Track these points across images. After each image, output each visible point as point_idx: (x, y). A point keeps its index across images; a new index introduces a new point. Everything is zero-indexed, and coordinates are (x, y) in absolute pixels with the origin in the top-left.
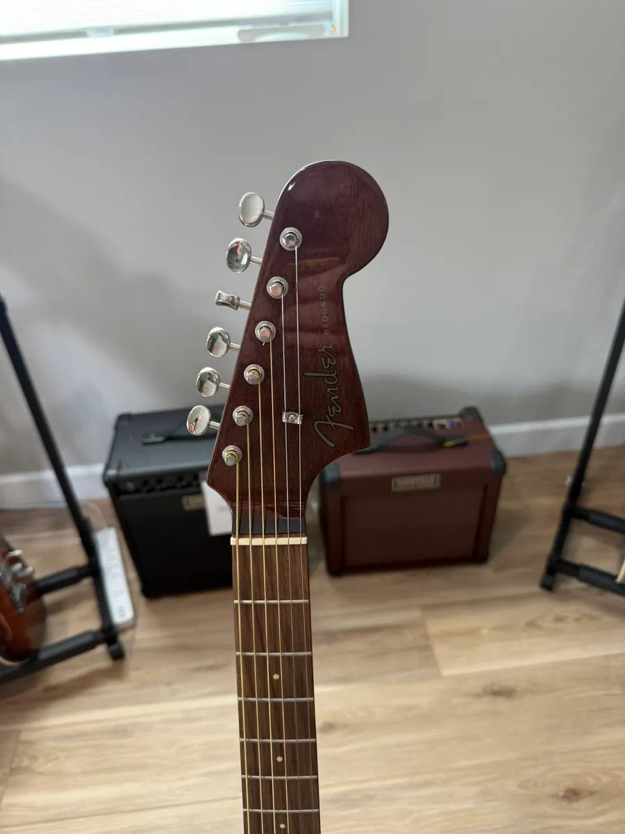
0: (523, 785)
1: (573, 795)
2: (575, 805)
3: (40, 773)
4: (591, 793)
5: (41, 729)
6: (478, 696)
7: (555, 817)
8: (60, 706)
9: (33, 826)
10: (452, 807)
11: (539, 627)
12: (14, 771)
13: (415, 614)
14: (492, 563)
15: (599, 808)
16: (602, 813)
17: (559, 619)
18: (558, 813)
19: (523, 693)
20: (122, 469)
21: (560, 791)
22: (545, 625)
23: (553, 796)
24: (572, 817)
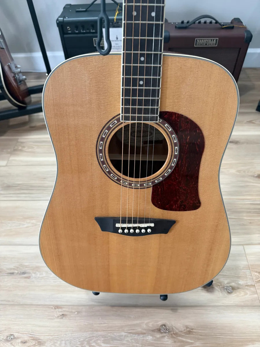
0: (239, 171)
3: (26, 152)
5: (27, 139)
8: (35, 132)
9: (22, 167)
11: (254, 123)
12: (15, 150)
18: (252, 181)
19: (243, 143)
20: (66, 18)
21: (255, 175)
22: (256, 123)
23: (252, 176)
24: (259, 183)
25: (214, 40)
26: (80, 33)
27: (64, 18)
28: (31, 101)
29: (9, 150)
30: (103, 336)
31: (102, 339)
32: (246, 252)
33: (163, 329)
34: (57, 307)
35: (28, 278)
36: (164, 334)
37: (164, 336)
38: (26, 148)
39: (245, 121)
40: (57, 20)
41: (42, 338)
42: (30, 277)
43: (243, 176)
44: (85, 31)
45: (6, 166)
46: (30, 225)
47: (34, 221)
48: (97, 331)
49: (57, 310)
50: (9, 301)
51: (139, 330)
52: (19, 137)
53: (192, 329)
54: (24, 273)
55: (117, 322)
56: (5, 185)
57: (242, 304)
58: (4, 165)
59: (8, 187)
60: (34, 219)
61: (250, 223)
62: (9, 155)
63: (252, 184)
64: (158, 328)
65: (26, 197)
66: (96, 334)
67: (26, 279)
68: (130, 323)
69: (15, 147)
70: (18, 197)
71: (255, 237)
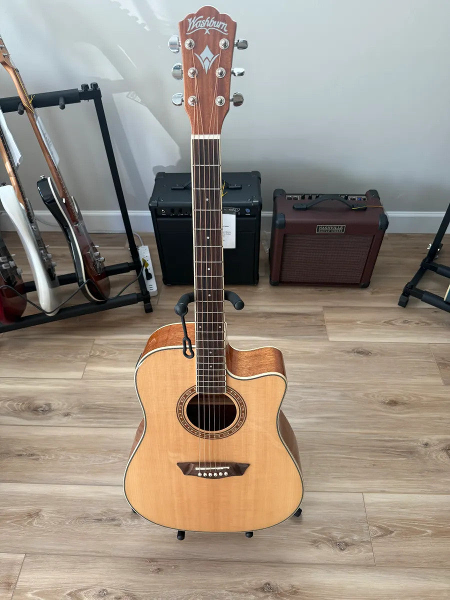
0: (366, 395)
1: (393, 403)
2: (394, 408)
3: (106, 359)
4: (404, 404)
5: (106, 339)
6: (348, 352)
7: (381, 411)
9: (101, 380)
10: (324, 399)
11: (393, 325)
12: (91, 356)
13: (320, 310)
14: (370, 289)
15: (408, 410)
16: (409, 413)
17: (405, 322)
18: (383, 409)
19: (376, 355)
21: (387, 401)
22: (396, 324)
23: (382, 402)
24: (391, 413)
25: (340, 227)
26: (176, 216)
27: (159, 200)
28: (109, 286)
29: (84, 356)
30: (202, 594)
31: (202, 597)
32: (366, 502)
33: (267, 588)
34: (152, 560)
35: (119, 525)
36: (268, 594)
37: (268, 596)
38: (105, 354)
39: (383, 321)
40: (150, 202)
41: (137, 594)
42: (120, 525)
43: (371, 403)
45: (82, 379)
46: (116, 460)
47: (120, 455)
48: (196, 588)
49: (152, 563)
50: (99, 552)
51: (241, 588)
52: (95, 338)
53: (298, 589)
54: (113, 520)
55: (218, 579)
56: (83, 406)
57: (354, 562)
58: (80, 378)
59: (86, 409)
61: (374, 465)
62: (85, 363)
63: (381, 413)
64: (262, 586)
65: (109, 423)
66: (194, 591)
67: (116, 527)
68: (232, 580)
69: (91, 352)
70: (100, 422)
71: (377, 483)
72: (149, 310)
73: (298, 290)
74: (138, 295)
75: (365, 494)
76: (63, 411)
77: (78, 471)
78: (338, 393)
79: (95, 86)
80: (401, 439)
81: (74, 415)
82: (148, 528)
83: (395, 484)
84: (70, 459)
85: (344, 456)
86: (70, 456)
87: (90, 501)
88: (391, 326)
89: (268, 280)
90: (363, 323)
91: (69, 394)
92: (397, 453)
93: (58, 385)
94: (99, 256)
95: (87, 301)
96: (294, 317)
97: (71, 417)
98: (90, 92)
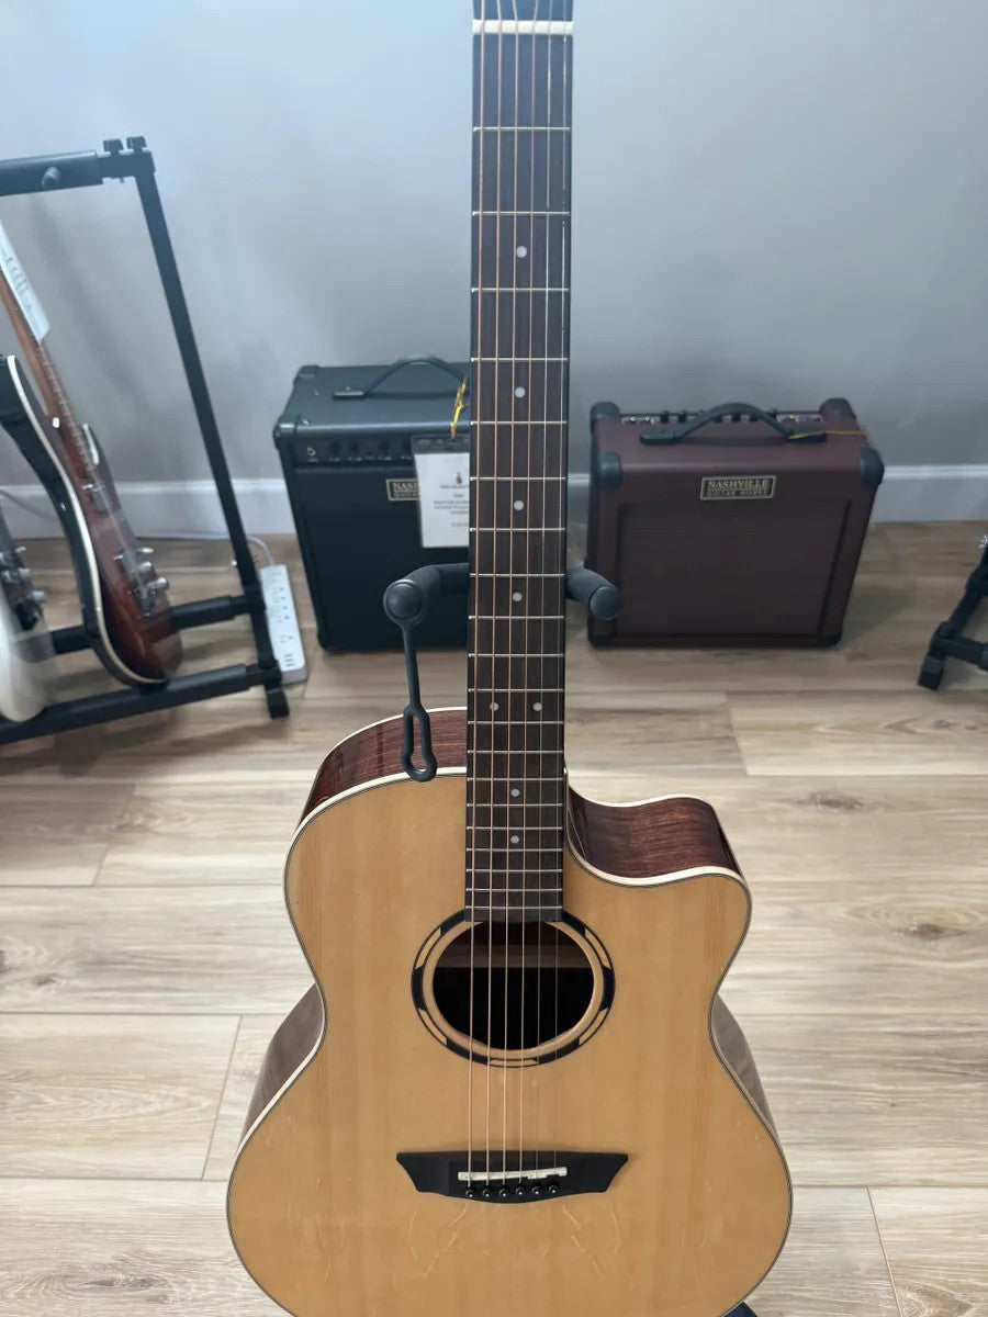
0: (857, 913)
1: (930, 932)
2: (933, 943)
3: (159, 834)
4: (959, 933)
5: (162, 785)
6: (800, 803)
7: (897, 953)
8: (191, 762)
9: (144, 889)
11: (910, 732)
12: (122, 828)
13: (717, 700)
14: (847, 650)
15: (972, 951)
16: (974, 957)
17: (941, 725)
18: (903, 949)
19: (873, 807)
20: (302, 423)
21: (912, 926)
22: (918, 730)
23: (899, 931)
24: (925, 958)
25: (761, 480)
26: (345, 464)
27: (298, 421)
28: (179, 656)
29: (104, 828)
32: (878, 1214)
35: (160, 1299)
38: (158, 822)
39: (884, 724)
40: (277, 428)
42: (166, 1298)
43: (871, 932)
44: (360, 459)
45: (92, 886)
46: (169, 1104)
47: (181, 1092)
52: (137, 781)
54: (146, 1282)
56: (89, 957)
58: (88, 882)
59: (97, 964)
60: (181, 1084)
61: (893, 1105)
62: (104, 845)
63: (899, 960)
65: (155, 1001)
67: (153, 1306)
69: (122, 817)
70: (131, 1000)
71: (905, 1159)
72: (278, 709)
73: (661, 655)
74: (248, 668)
75: (875, 1192)
76: (35, 972)
77: (59, 1137)
78: (782, 910)
79: (138, 142)
80: (960, 1029)
81: (64, 982)
82: (246, 1306)
83: (961, 1161)
84: (40, 1103)
85: (807, 1080)
86: (42, 1096)
87: (83, 1227)
88: (904, 735)
89: (583, 634)
90: (832, 731)
91: (55, 925)
92: (957, 1070)
93: (28, 903)
94: (152, 575)
95: (118, 686)
96: (653, 720)
97: (54, 986)
98: (126, 157)
